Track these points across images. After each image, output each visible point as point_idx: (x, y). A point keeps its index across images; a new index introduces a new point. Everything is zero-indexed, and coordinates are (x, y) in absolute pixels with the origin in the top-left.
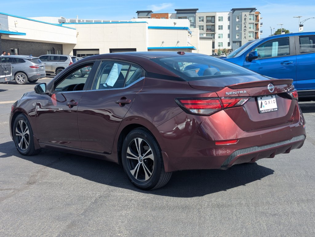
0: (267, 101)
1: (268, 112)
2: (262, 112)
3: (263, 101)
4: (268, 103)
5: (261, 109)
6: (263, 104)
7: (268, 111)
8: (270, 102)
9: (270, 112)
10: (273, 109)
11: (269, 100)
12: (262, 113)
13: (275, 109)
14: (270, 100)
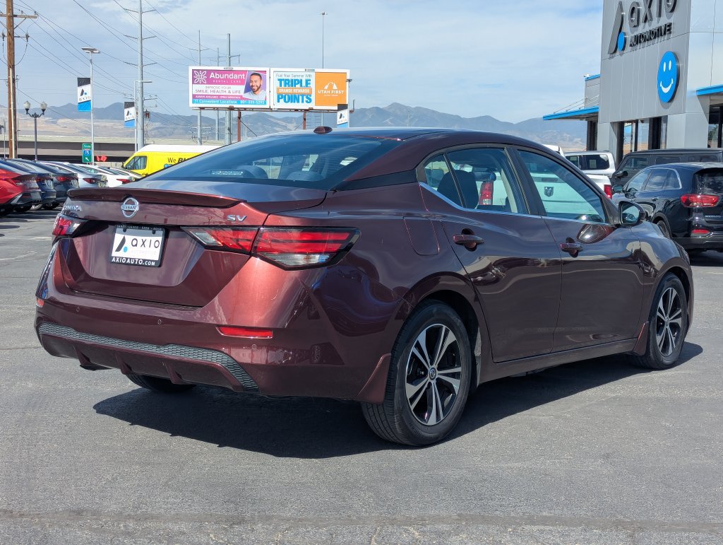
0: (140, 239)
1: (128, 264)
2: (114, 260)
3: (129, 238)
4: (140, 243)
5: (114, 254)
6: (128, 244)
7: (128, 261)
8: (147, 244)
9: (134, 265)
10: (144, 261)
11: (144, 238)
12: (113, 262)
13: (148, 260)
14: (148, 239)
